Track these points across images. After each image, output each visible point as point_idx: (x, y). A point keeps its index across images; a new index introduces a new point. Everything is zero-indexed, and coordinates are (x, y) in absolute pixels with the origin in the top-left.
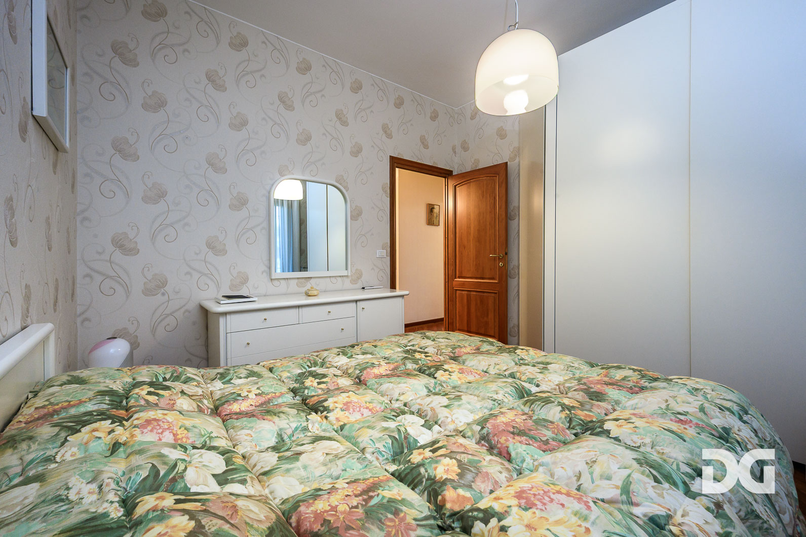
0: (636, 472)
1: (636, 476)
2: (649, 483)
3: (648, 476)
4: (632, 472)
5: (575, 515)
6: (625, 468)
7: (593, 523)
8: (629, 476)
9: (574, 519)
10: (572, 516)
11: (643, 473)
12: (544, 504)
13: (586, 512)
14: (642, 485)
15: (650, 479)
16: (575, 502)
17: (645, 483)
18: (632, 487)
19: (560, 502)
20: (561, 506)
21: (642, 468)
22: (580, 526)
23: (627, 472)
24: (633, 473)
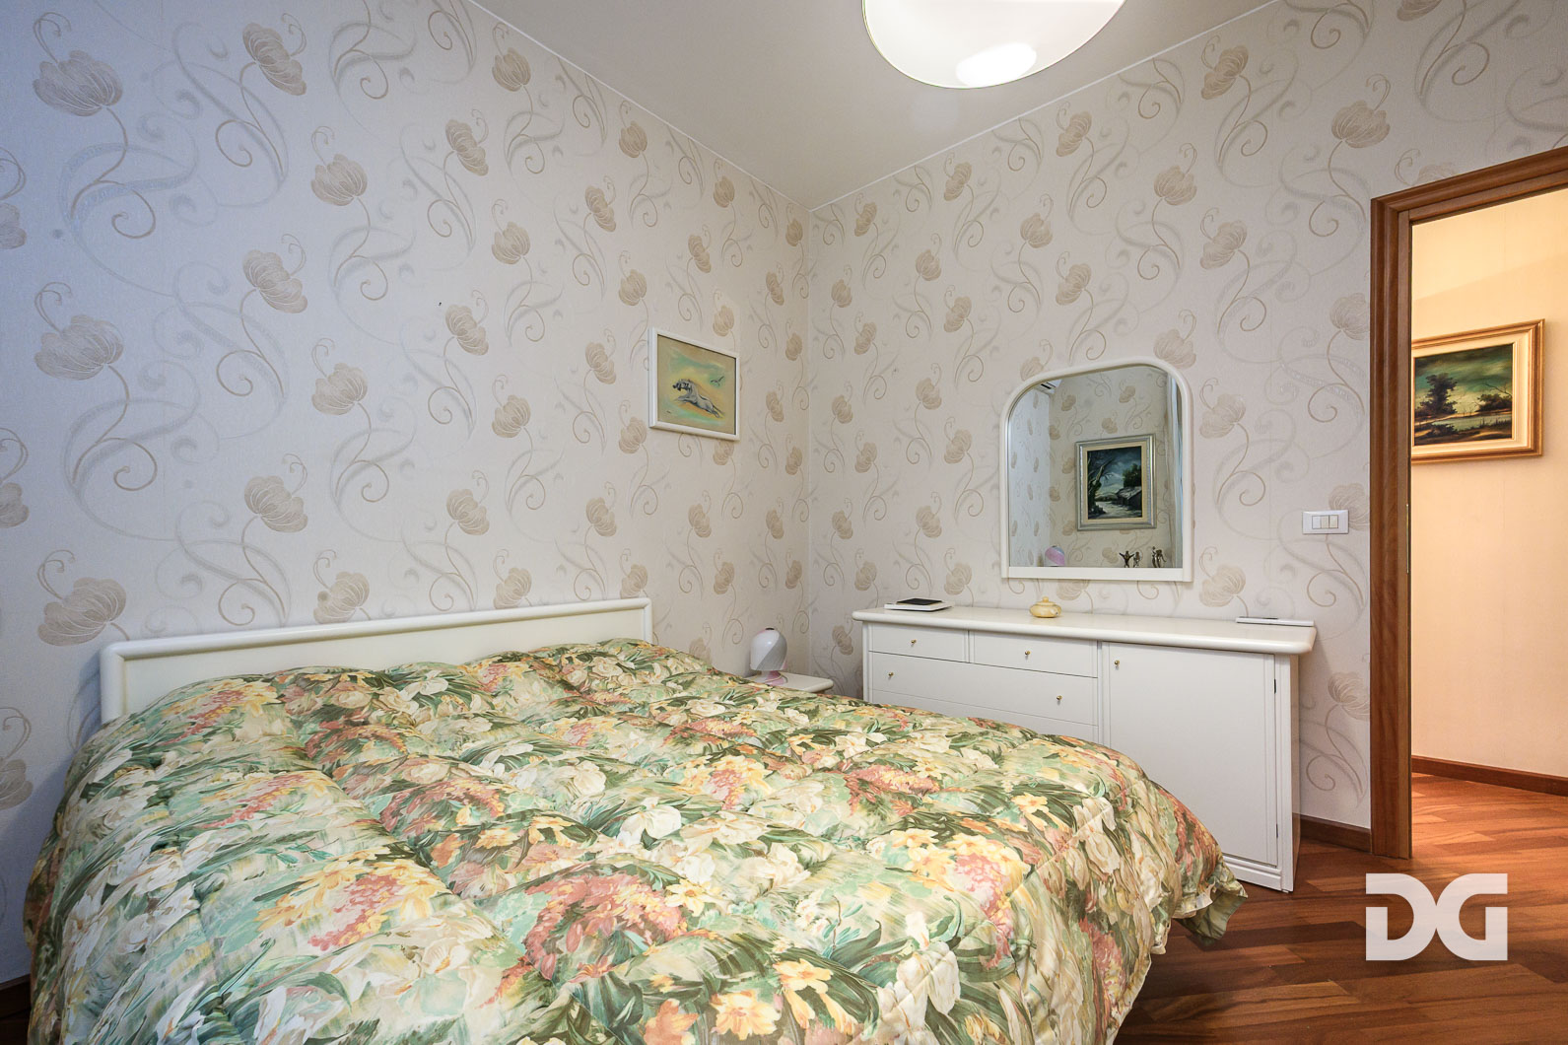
0: (345, 1009)
1: (338, 1006)
2: (312, 1027)
3: (325, 1029)
4: (349, 1003)
5: (316, 918)
6: (363, 995)
7: (292, 933)
8: (343, 994)
9: (311, 914)
10: (317, 914)
11: (336, 1022)
12: (353, 893)
13: (313, 932)
14: (316, 1011)
15: (318, 1032)
16: (334, 929)
17: (316, 1018)
18: (322, 992)
19: (344, 909)
20: (338, 908)
21: (346, 1026)
22: (300, 917)
23: (354, 994)
24: (346, 1003)
